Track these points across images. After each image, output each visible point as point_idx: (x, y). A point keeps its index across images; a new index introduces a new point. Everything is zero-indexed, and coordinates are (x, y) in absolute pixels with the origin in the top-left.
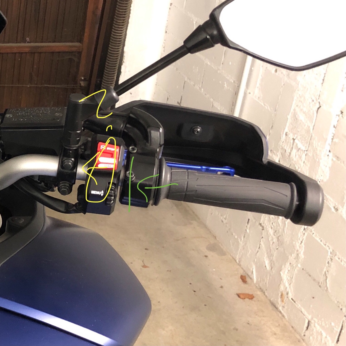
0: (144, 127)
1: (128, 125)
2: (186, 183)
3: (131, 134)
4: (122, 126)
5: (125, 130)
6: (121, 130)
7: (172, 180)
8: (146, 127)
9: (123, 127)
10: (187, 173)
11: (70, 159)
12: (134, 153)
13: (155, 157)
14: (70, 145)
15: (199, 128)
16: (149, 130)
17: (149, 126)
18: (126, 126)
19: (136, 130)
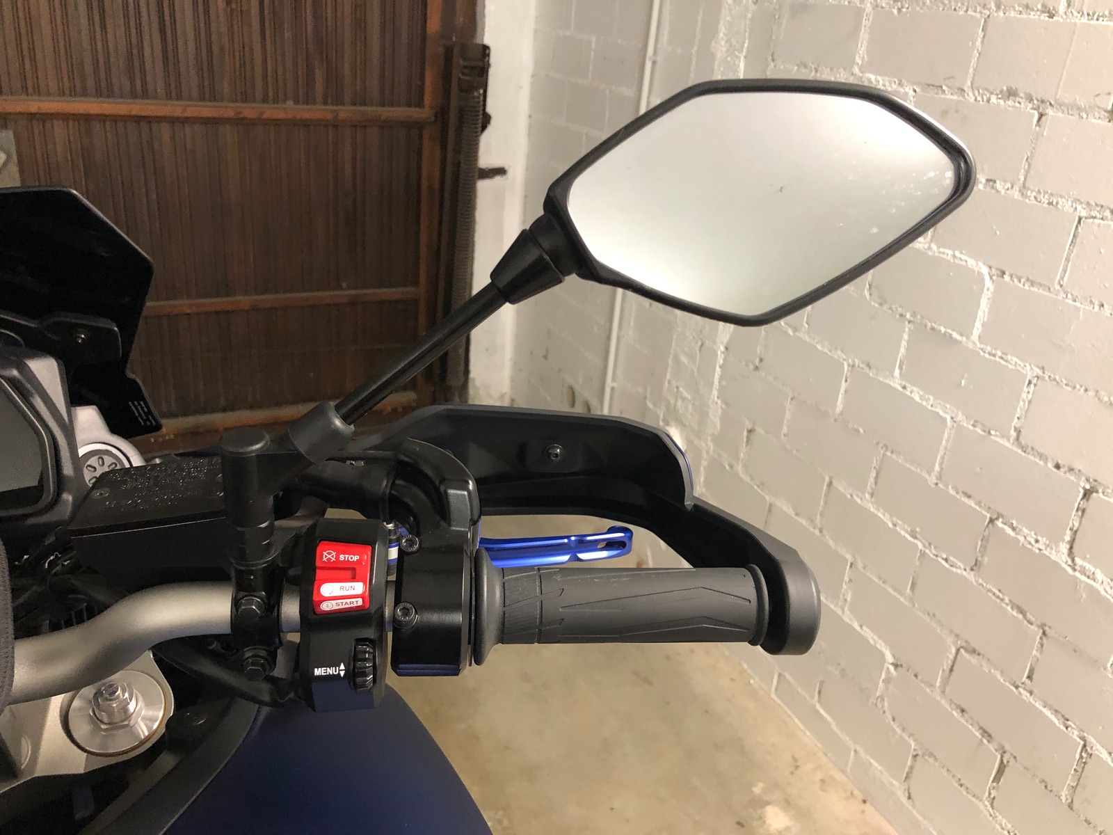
0: (432, 482)
1: (398, 482)
2: (538, 604)
3: (407, 500)
4: (385, 483)
5: (394, 492)
6: (384, 493)
7: (508, 602)
8: (437, 483)
9: (386, 486)
10: (537, 577)
11: (255, 594)
12: (413, 553)
13: (462, 553)
14: (248, 561)
15: (558, 448)
16: (442, 488)
17: (443, 481)
18: (393, 483)
19: (416, 490)
